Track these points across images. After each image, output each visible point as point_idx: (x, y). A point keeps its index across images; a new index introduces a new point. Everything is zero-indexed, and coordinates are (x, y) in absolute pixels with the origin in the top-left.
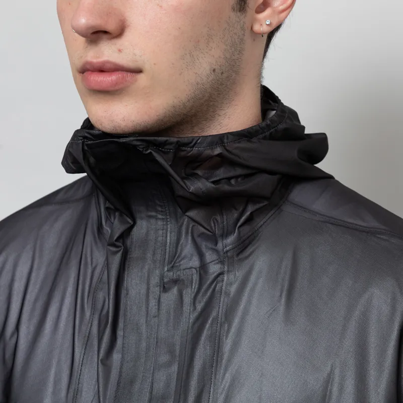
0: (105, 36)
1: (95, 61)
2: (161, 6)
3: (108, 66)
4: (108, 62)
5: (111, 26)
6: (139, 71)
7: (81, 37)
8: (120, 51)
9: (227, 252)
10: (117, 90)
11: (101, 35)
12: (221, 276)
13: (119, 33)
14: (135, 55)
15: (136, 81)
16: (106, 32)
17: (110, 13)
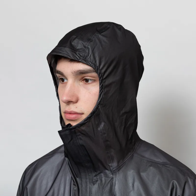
0: (72, 103)
1: (68, 110)
2: (90, 93)
3: (73, 112)
4: (72, 111)
5: (74, 100)
6: (83, 114)
7: (64, 103)
8: (76, 107)
9: (114, 170)
10: (75, 120)
11: (70, 102)
12: (113, 179)
13: (77, 102)
14: (81, 109)
15: (82, 117)
16: (72, 102)
17: (73, 95)
